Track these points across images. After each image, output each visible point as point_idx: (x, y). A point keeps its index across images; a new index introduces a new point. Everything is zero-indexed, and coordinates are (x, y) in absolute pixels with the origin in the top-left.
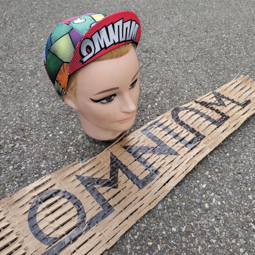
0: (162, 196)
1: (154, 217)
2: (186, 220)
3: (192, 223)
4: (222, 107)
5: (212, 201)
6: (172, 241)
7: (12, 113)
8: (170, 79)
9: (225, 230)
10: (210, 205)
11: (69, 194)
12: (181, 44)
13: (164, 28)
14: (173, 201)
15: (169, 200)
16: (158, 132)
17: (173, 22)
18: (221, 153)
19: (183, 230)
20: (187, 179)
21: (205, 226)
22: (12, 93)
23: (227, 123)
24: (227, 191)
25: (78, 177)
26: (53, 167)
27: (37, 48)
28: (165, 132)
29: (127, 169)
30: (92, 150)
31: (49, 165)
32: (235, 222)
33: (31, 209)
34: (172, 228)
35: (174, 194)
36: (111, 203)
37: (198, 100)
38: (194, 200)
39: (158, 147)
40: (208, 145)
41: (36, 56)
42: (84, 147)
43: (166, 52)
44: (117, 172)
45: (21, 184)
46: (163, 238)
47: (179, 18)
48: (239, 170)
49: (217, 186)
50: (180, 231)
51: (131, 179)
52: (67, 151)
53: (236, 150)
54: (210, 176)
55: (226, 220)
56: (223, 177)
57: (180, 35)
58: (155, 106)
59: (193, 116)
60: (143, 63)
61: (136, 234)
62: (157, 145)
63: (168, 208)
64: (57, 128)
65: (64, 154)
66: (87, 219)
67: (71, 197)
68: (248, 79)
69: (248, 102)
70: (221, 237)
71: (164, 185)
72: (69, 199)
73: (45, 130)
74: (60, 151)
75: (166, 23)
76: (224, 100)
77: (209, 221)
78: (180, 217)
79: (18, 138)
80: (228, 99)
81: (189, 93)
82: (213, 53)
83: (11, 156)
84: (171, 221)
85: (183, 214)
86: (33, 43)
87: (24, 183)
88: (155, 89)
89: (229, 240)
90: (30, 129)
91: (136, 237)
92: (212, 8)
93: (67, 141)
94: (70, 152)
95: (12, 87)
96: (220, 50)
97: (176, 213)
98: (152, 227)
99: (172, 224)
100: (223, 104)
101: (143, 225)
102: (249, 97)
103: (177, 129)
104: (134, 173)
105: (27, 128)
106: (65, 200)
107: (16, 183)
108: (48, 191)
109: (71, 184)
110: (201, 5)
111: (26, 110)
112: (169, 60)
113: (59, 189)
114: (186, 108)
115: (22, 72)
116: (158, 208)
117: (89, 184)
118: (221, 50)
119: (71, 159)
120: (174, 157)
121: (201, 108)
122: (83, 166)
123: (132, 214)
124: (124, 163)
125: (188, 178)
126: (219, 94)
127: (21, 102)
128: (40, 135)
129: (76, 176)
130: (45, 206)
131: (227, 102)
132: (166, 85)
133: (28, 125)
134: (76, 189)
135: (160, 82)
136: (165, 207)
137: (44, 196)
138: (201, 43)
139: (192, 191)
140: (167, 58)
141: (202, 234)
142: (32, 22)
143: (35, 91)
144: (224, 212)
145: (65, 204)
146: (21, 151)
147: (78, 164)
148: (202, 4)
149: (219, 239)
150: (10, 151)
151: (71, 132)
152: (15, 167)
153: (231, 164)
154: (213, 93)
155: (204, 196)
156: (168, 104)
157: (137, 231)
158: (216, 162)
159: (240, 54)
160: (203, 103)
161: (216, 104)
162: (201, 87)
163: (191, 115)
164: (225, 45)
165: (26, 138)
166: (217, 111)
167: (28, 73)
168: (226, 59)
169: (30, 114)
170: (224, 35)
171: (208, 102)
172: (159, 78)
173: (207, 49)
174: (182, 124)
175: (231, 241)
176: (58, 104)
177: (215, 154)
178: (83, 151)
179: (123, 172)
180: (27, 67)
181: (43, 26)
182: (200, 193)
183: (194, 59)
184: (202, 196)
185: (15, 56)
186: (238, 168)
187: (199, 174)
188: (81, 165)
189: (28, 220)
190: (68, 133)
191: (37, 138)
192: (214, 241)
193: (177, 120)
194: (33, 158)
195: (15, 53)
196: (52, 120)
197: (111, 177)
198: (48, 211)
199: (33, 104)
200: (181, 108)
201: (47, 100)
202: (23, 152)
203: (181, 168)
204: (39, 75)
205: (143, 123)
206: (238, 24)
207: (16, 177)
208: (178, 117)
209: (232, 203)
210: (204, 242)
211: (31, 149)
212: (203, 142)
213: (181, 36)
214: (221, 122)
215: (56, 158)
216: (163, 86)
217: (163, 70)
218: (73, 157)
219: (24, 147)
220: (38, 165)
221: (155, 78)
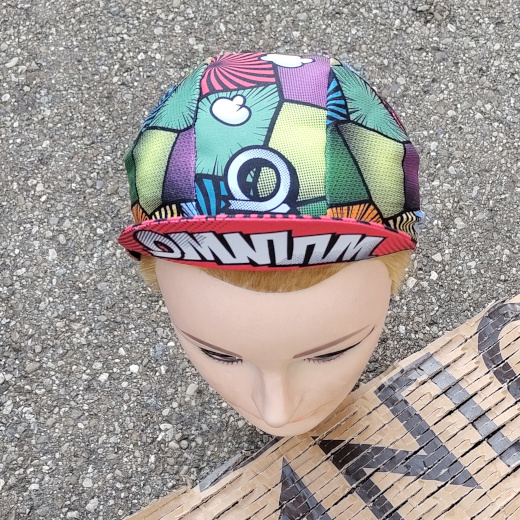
16: (428, 398)
26: (117, 490)
29: (327, 518)
30: (227, 441)
31: (106, 482)
39: (422, 452)
43: (499, 23)
52: (154, 440)
60: (410, 75)
62: (417, 447)
64: (122, 351)
73: (84, 354)
74: (135, 436)
88: (439, 206)
90: (38, 349)
93: (152, 401)
94: (163, 441)
103: (487, 391)
120: (464, 490)
124: (318, 498)
128: (71, 373)
132: (476, 188)
133: (31, 331)
135: (456, 177)
146: (21, 428)
147: (190, 492)
151: (163, 369)
152: (12, 480)
156: (471, 276)
165: (32, 381)
169: (32, 287)
172: (458, 154)
174: (505, 373)
178: (199, 440)
188: (198, 494)
190: (155, 371)
191: (65, 385)
194: (57, 455)
196: (103, 318)
199: (37, 244)
201: (83, 231)
202: (28, 431)
204: (48, 113)
205: (385, 349)
208: (497, 348)
211: (49, 422)
215: (125, 459)
216: (465, 193)
217: (479, 116)
218: (171, 461)
219: (28, 416)
220: (73, 479)
221: (444, 153)
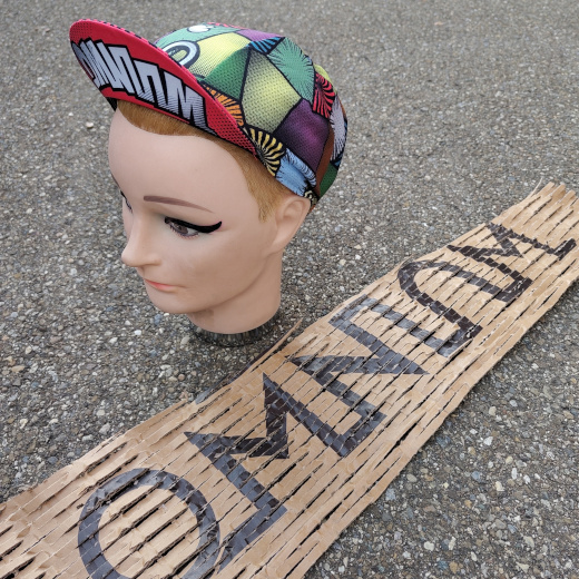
0: (395, 471)
1: (379, 519)
2: (454, 523)
3: (469, 529)
4: (512, 258)
5: (510, 475)
6: (427, 574)
7: (14, 291)
8: (384, 197)
9: (546, 540)
10: (505, 485)
11: (173, 478)
12: (402, 115)
13: (357, 81)
14: (419, 479)
15: (411, 478)
16: (371, 321)
17: (377, 65)
18: (518, 362)
19: (451, 547)
20: (446, 428)
21: (499, 534)
22: (8, 243)
23: (527, 295)
24: (541, 451)
25: (191, 437)
26: (126, 415)
27: (59, 134)
28: (387, 322)
29: (306, 412)
30: (217, 371)
31: (116, 411)
32: (568, 520)
33: (83, 519)
34: (423, 543)
35: (422, 465)
36: (277, 493)
37: (455, 243)
38: (467, 474)
39: (375, 357)
40: (490, 347)
41: (60, 155)
42: (197, 364)
43: (368, 136)
44: (283, 421)
45: (51, 460)
46: (405, 568)
47: (391, 57)
48: (564, 400)
49: (517, 440)
50: (444, 549)
51: (319, 435)
52: (156, 377)
53: (552, 355)
54: (499, 418)
55: (546, 517)
56: (530, 419)
57: (397, 96)
58: (356, 261)
59: (450, 282)
61: (341, 563)
62: (371, 353)
63: (411, 497)
64: (128, 323)
65: (150, 384)
66: (223, 535)
67: (178, 486)
68: (564, 193)
69: (570, 245)
70: (539, 557)
71: (398, 443)
72: (173, 490)
73: (97, 328)
74: (140, 376)
75: (362, 68)
76: (514, 241)
77: (506, 521)
78: (439, 516)
79: (33, 351)
80: (524, 239)
81: (432, 228)
82: (478, 134)
83: (20, 394)
84: (420, 528)
85: (448, 509)
86: (48, 123)
87: (58, 457)
88: (352, 222)
89: (558, 564)
90: (61, 328)
91: (342, 569)
92: (466, 32)
93: (153, 351)
94: (164, 377)
95: (8, 229)
96: (492, 126)
97: (431, 509)
98: (377, 544)
99: (422, 534)
100: (514, 252)
101: (355, 540)
102: (572, 232)
103: (415, 312)
104: (323, 419)
105: (54, 325)
106: (164, 494)
107: (39, 458)
108: (120, 473)
109: (175, 455)
110: (439, 26)
111: (48, 284)
112: (378, 153)
113: (147, 466)
114: (431, 264)
115: (29, 194)
116: (387, 499)
117: (218, 451)
118: (496, 128)
119: (168, 396)
120: (413, 377)
121: (466, 262)
122: (201, 411)
123: (327, 517)
124: (297, 398)
125: (449, 424)
126: (501, 229)
127: (33, 265)
128: (87, 340)
129: (187, 434)
130: (117, 511)
131: (522, 247)
132: (375, 211)
133: (55, 318)
134: (190, 466)
135: (361, 206)
136: (404, 496)
137: (113, 487)
138: (448, 112)
139: (462, 455)
140: (372, 148)
141: (495, 553)
142: (41, 75)
143: (65, 237)
144: (540, 498)
145: (165, 502)
146: (44, 381)
147: (188, 406)
148: (440, 23)
149: (534, 562)
150: (17, 383)
151: (161, 330)
152: (34, 419)
153: (546, 388)
154: (488, 227)
155: (491, 464)
156: (384, 255)
157: (344, 555)
158: (510, 384)
159: (539, 135)
160: (468, 251)
161: (499, 252)
162: (458, 214)
163: (443, 279)
164: (502, 116)
165: (55, 349)
166: (503, 268)
167: (44, 194)
168: (508, 147)
169: (57, 291)
170: (498, 94)
171: (480, 247)
172: (358, 195)
173: (462, 127)
174: (425, 300)
175: (563, 564)
176: (124, 266)
177: (507, 366)
178: (194, 373)
179: (297, 418)
180: (40, 182)
181: (69, 82)
182: (479, 458)
183: (435, 149)
184: (485, 465)
185: (6, 156)
186: (562, 396)
187: (473, 414)
188: (195, 407)
189: (80, 546)
190: (154, 332)
191: (82, 349)
192: (525, 567)
193: (413, 291)
194: (75, 396)
195: (6, 149)
196: (112, 304)
197: (269, 432)
198: (126, 522)
199: (61, 267)
200: (419, 263)
201: (97, 257)
202: (50, 383)
203: (433, 402)
204: (72, 199)
205: (332, 301)
206: (527, 67)
207: (39, 445)
208: (415, 286)
209: (556, 477)
210: (501, 570)
211: (68, 374)
212: (476, 340)
213: (400, 97)
214: (514, 293)
215: (132, 393)
216: (369, 214)
217: (367, 177)
218: (172, 390)
219: (50, 372)
220: (88, 411)
221: (349, 196)
